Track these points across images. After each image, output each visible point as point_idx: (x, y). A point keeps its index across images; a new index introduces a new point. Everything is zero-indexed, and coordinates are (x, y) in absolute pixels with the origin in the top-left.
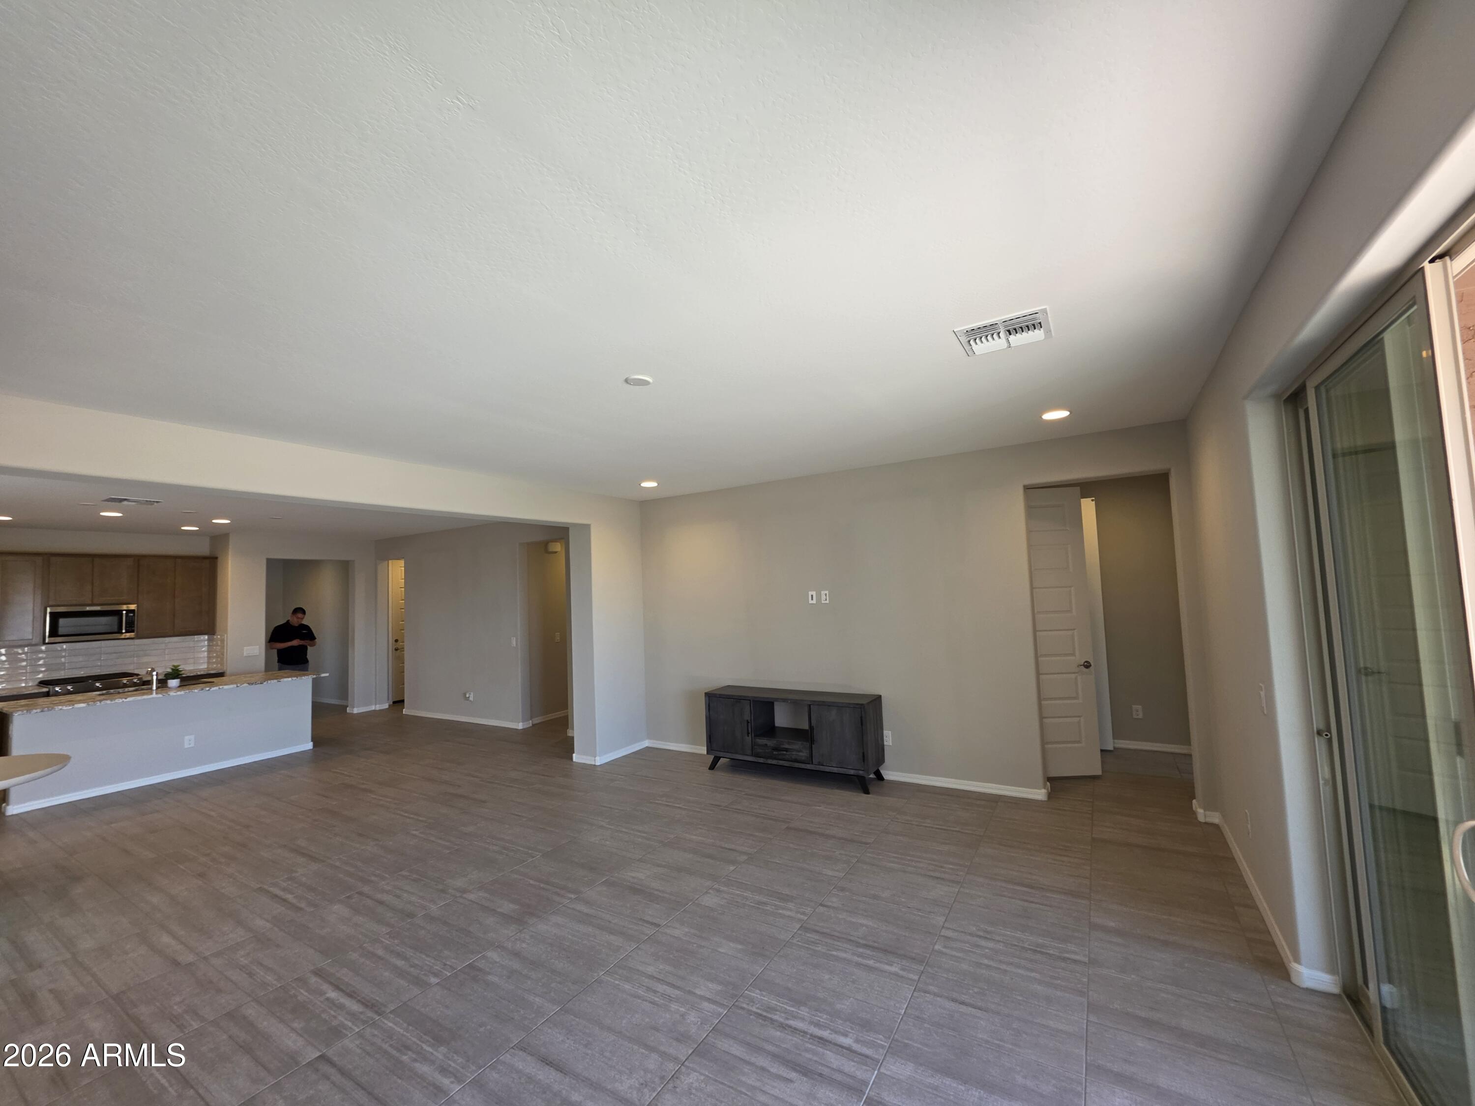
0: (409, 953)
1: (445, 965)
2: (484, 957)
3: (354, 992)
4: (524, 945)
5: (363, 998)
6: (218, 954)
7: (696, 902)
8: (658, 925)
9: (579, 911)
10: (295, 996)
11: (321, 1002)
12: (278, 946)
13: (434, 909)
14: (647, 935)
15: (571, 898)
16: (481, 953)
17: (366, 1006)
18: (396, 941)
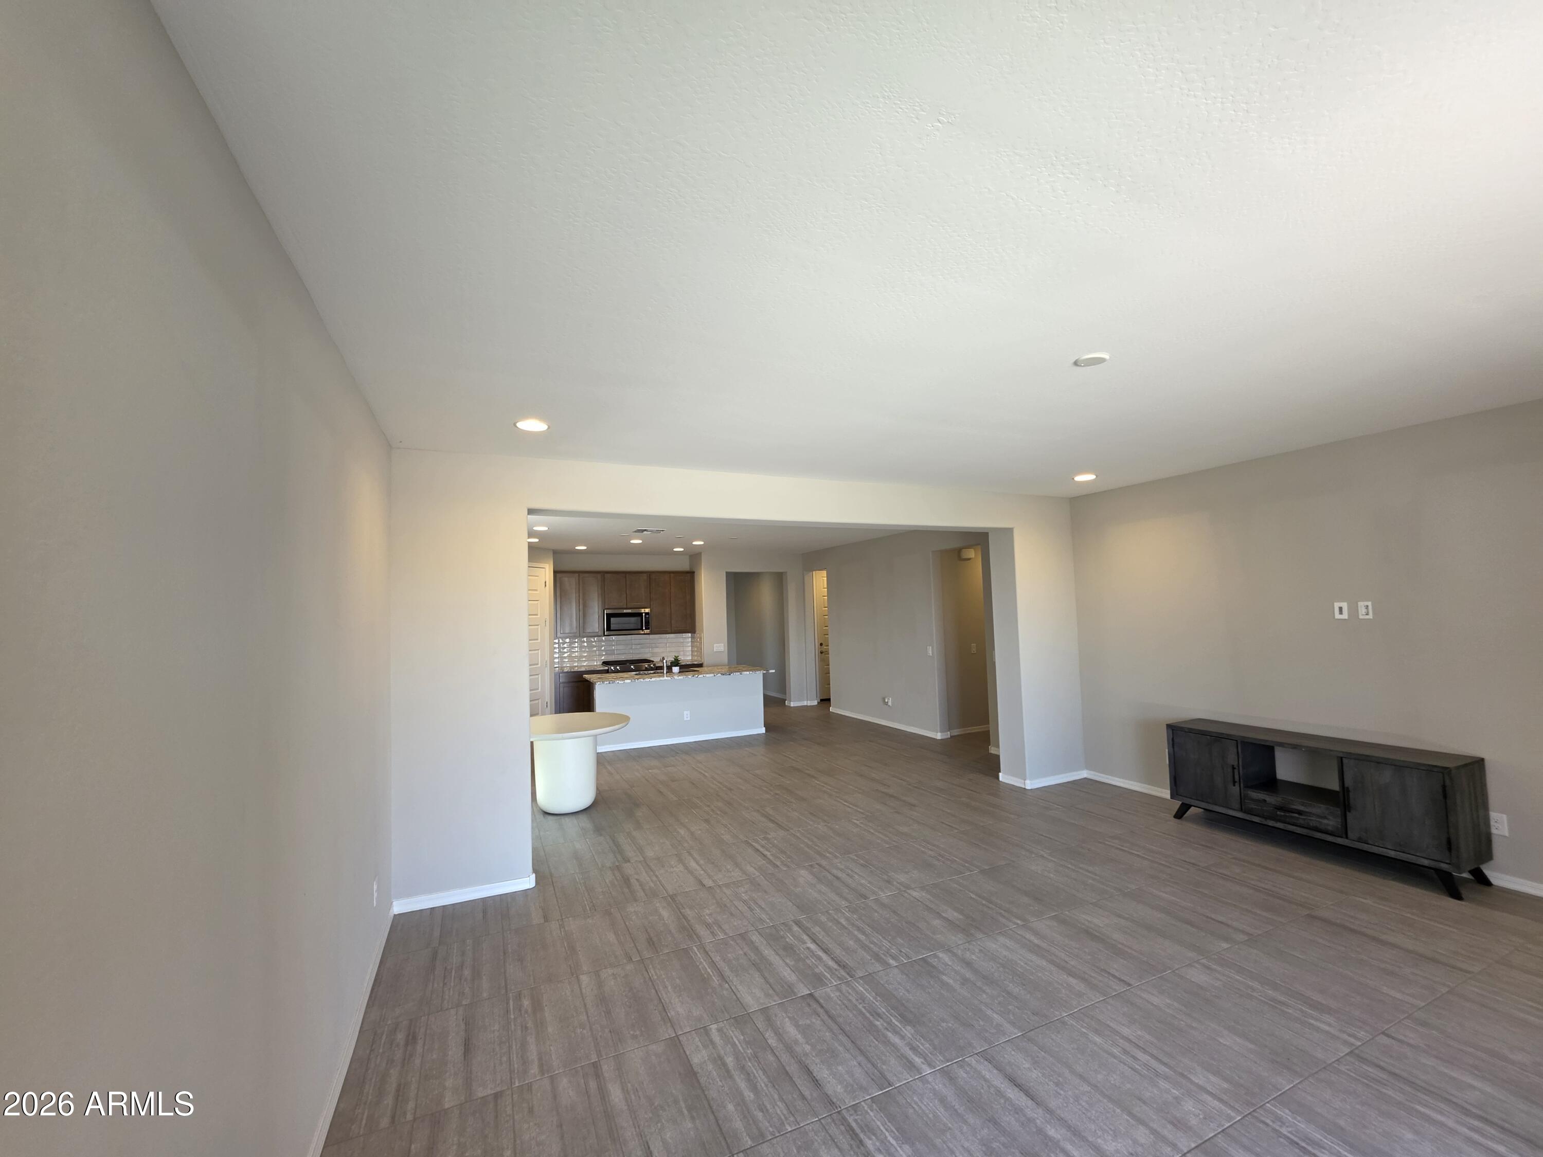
0: (868, 930)
1: (901, 951)
2: (935, 956)
3: (827, 949)
4: (974, 957)
5: (836, 957)
6: (727, 885)
7: (1176, 971)
8: (1129, 985)
9: (1029, 941)
10: (782, 937)
11: (804, 948)
12: (766, 892)
13: (883, 896)
14: (1115, 990)
15: (1018, 924)
16: (932, 951)
17: (839, 965)
18: (855, 916)
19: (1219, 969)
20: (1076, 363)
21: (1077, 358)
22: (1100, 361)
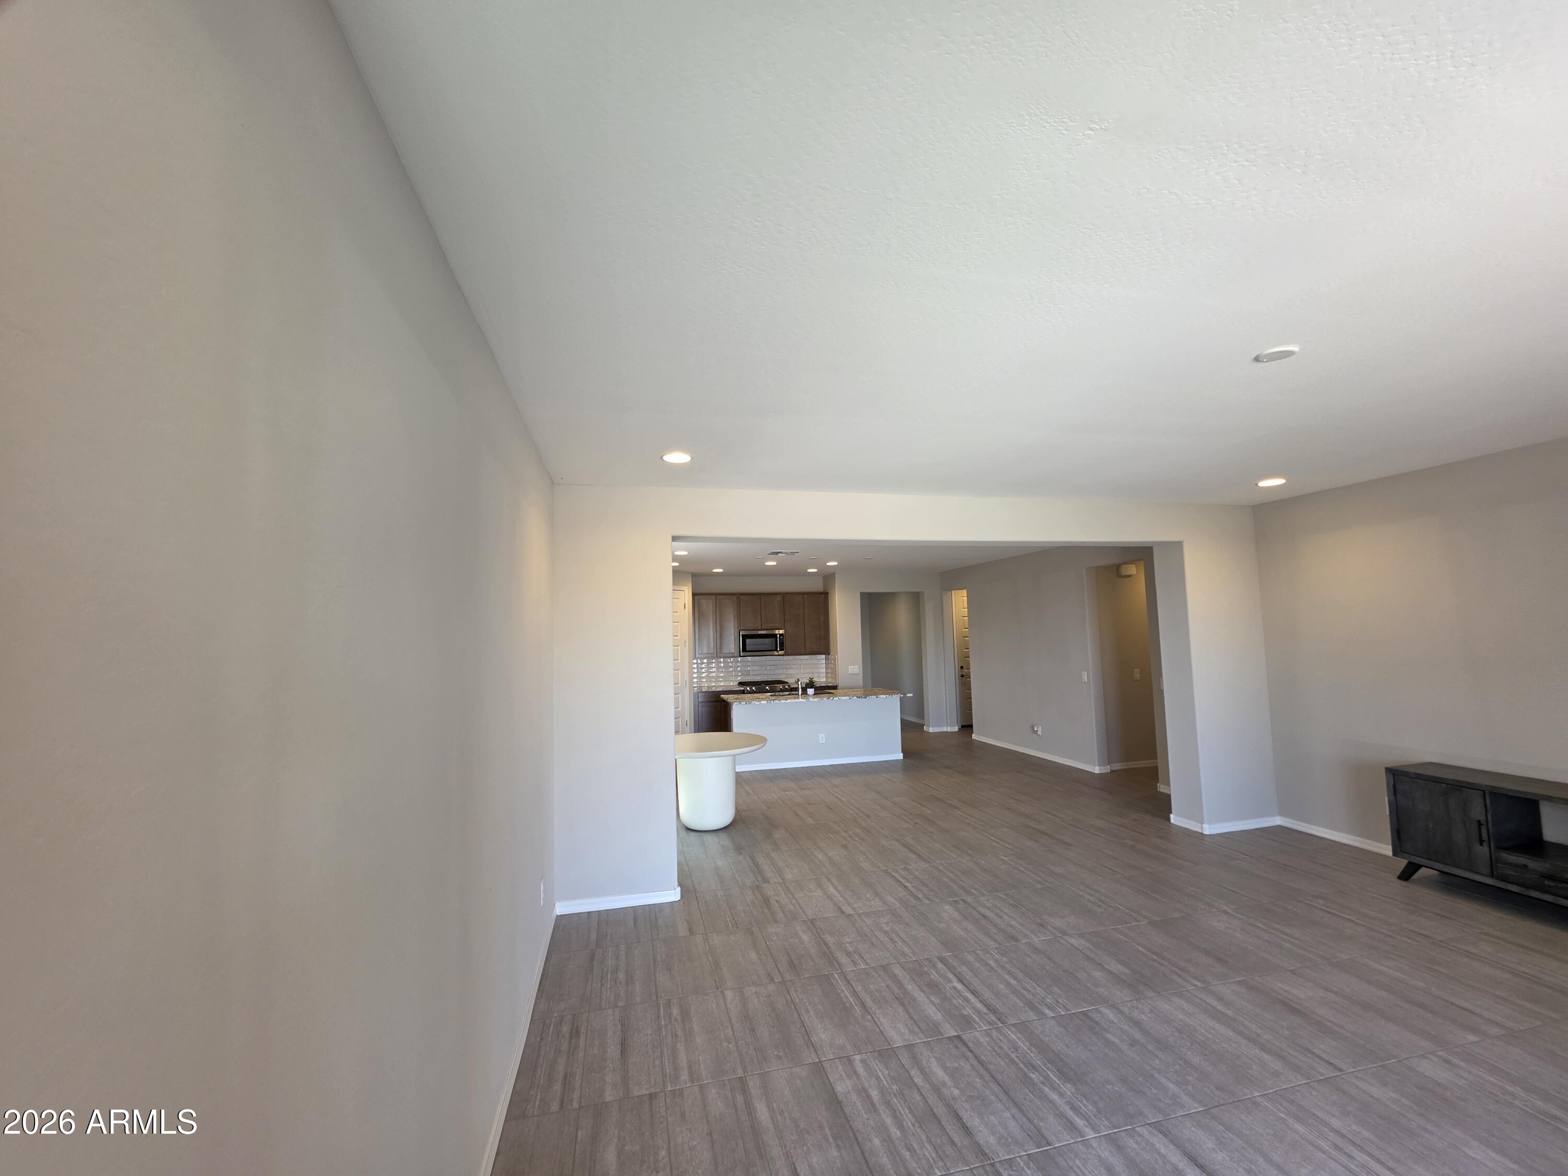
0: (1021, 976)
1: (1058, 1002)
2: (1097, 1011)
3: (975, 991)
4: (1143, 1017)
5: (985, 1000)
6: (868, 915)
7: (1404, 1061)
8: (1341, 1070)
9: (1211, 1006)
10: (926, 973)
11: (950, 988)
12: (907, 924)
13: (1037, 940)
14: (1322, 1074)
15: (1197, 986)
16: (1094, 1005)
17: (990, 1010)
18: (1005, 959)
19: (1462, 1064)
20: (1257, 359)
21: (1258, 353)
22: (1290, 354)
